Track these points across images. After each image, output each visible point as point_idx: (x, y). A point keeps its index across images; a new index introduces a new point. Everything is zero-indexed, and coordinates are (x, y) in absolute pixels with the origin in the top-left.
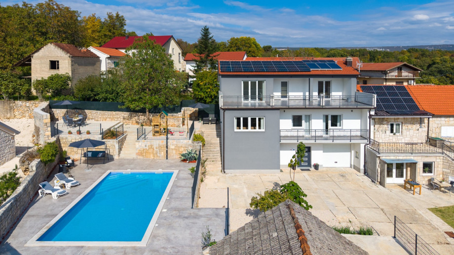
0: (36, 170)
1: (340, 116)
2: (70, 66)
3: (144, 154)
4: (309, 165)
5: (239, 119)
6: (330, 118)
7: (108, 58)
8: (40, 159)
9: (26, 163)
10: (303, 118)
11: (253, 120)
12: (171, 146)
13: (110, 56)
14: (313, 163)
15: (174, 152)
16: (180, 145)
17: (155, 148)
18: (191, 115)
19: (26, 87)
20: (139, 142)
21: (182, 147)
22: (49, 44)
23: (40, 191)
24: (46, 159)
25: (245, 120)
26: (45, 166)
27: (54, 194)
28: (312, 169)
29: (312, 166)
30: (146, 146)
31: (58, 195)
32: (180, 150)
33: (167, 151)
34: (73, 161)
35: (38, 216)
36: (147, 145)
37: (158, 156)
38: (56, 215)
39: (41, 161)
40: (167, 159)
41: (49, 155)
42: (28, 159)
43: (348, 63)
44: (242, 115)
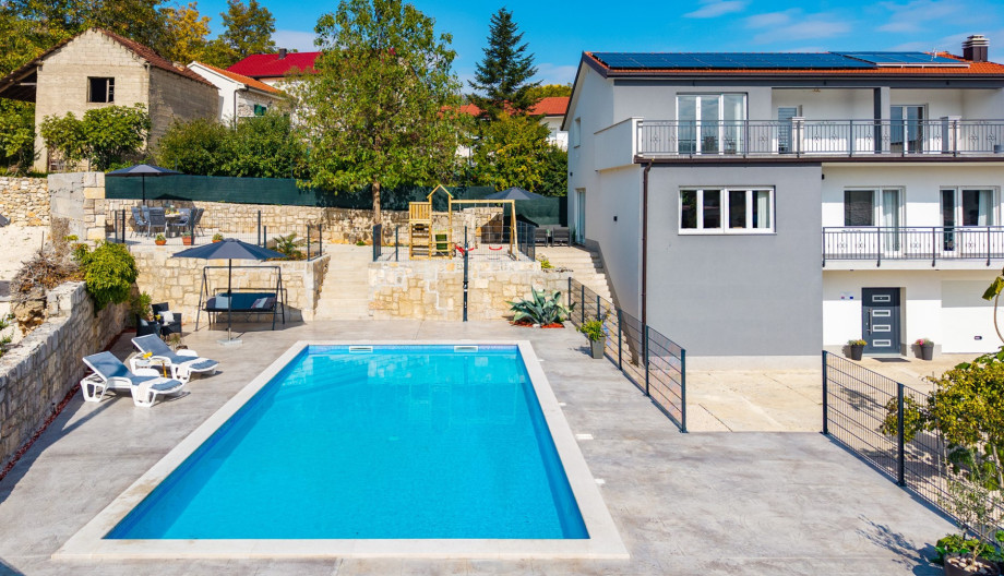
0: (73, 310)
1: (989, 193)
2: (146, 91)
3: (395, 306)
4: (898, 345)
5: (689, 197)
6: (958, 199)
7: (242, 91)
8: (82, 283)
9: (36, 293)
10: (879, 198)
11: (737, 199)
12: (477, 282)
13: (247, 86)
14: (911, 338)
15: (487, 298)
16: (504, 276)
17: (427, 288)
18: (484, 229)
19: (22, 135)
20: (379, 267)
21: (510, 283)
22: (90, 31)
23: (84, 383)
24: (103, 282)
25: (712, 197)
26: (96, 316)
27: (141, 393)
28: (910, 355)
29: (909, 350)
30: (399, 280)
31: (156, 392)
32: (506, 293)
33: (466, 294)
34: (177, 317)
35: (90, 454)
36: (404, 277)
37: (435, 313)
38: (164, 452)
39: (87, 288)
40: (465, 319)
41: (112, 272)
42: (40, 281)
43: (975, 53)
44: (700, 180)
